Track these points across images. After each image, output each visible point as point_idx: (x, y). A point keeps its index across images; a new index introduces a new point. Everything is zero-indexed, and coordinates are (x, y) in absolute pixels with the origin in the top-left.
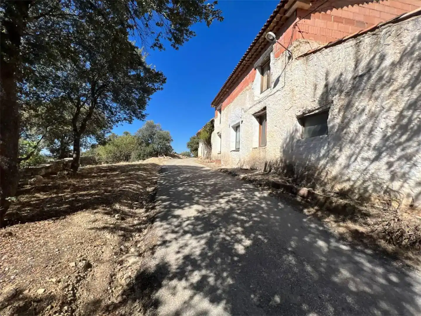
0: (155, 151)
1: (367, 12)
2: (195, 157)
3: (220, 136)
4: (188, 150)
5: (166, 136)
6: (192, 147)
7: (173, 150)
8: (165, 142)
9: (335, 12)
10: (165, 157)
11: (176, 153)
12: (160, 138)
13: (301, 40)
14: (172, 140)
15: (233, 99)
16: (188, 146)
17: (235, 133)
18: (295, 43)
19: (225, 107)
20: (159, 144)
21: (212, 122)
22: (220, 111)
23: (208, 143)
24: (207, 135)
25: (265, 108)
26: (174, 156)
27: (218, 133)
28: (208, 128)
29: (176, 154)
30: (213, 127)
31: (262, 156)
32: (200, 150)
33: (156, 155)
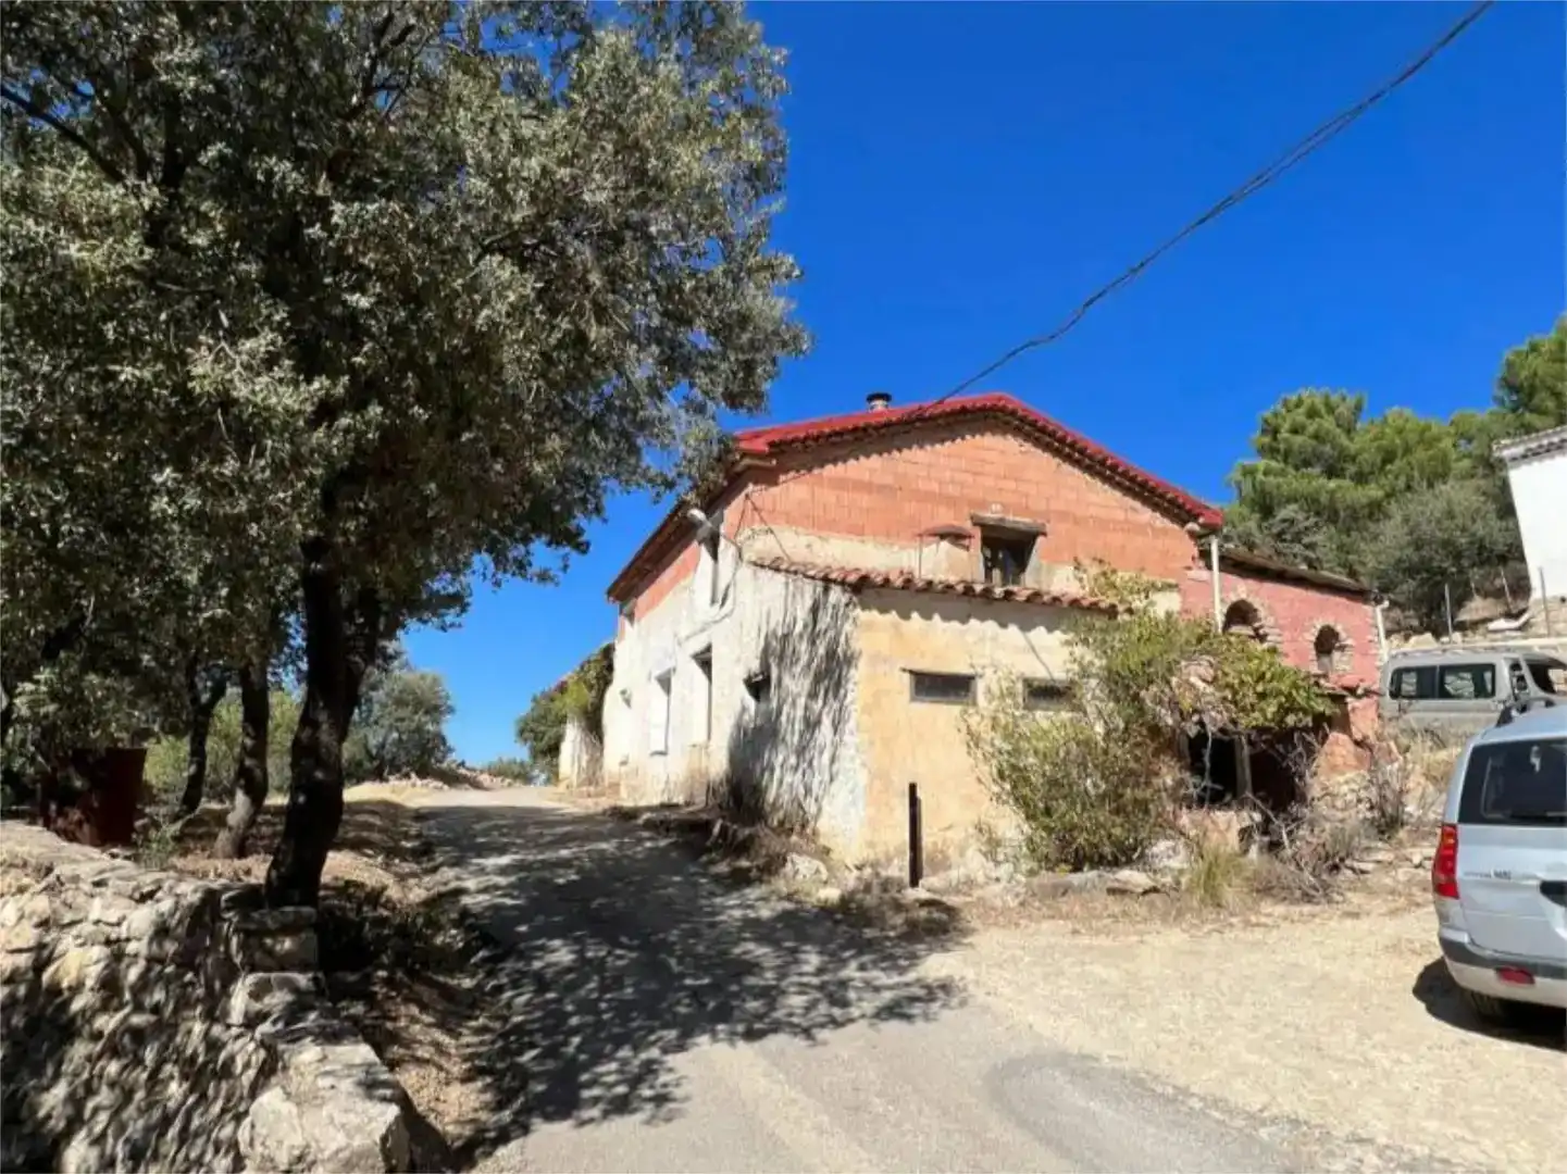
0: (372, 758)
1: (901, 467)
2: (548, 781)
3: (628, 702)
4: (522, 753)
5: (429, 695)
6: (538, 737)
7: (450, 750)
8: (420, 717)
9: (830, 470)
10: (419, 782)
11: (462, 764)
12: (400, 703)
13: (757, 527)
14: (451, 710)
15: (661, 595)
16: (521, 732)
17: (665, 697)
18: (747, 532)
19: (643, 615)
20: (391, 728)
21: (608, 652)
22: (631, 617)
23: (593, 723)
24: (590, 696)
25: (708, 649)
26: (452, 779)
27: (623, 692)
28: (593, 673)
29: (462, 771)
30: (610, 668)
31: (704, 765)
32: (567, 749)
33: (378, 775)
